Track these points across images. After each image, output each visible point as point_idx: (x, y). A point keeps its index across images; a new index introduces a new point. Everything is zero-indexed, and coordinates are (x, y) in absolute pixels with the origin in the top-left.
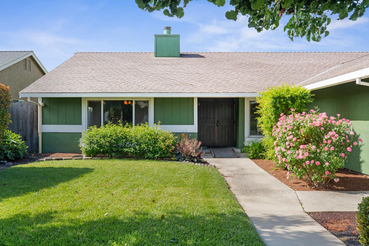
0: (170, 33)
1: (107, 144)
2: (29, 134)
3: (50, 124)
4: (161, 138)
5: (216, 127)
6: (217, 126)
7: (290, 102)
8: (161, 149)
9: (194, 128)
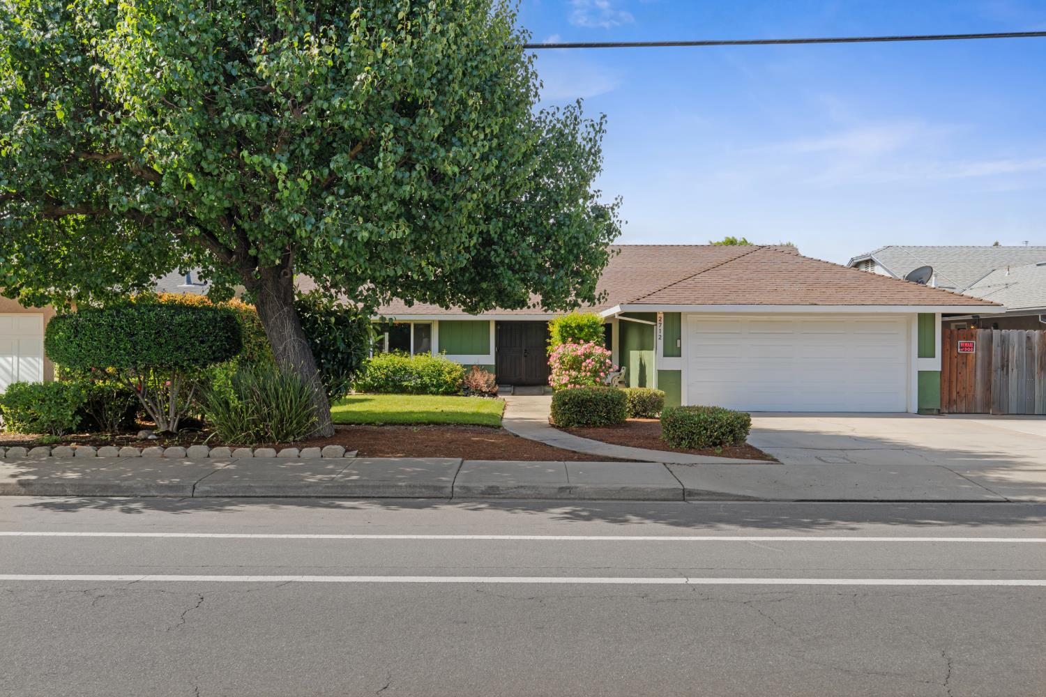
1: (383, 376)
4: (447, 369)
5: (523, 359)
6: (526, 356)
7: (576, 331)
8: (446, 382)
9: (490, 359)
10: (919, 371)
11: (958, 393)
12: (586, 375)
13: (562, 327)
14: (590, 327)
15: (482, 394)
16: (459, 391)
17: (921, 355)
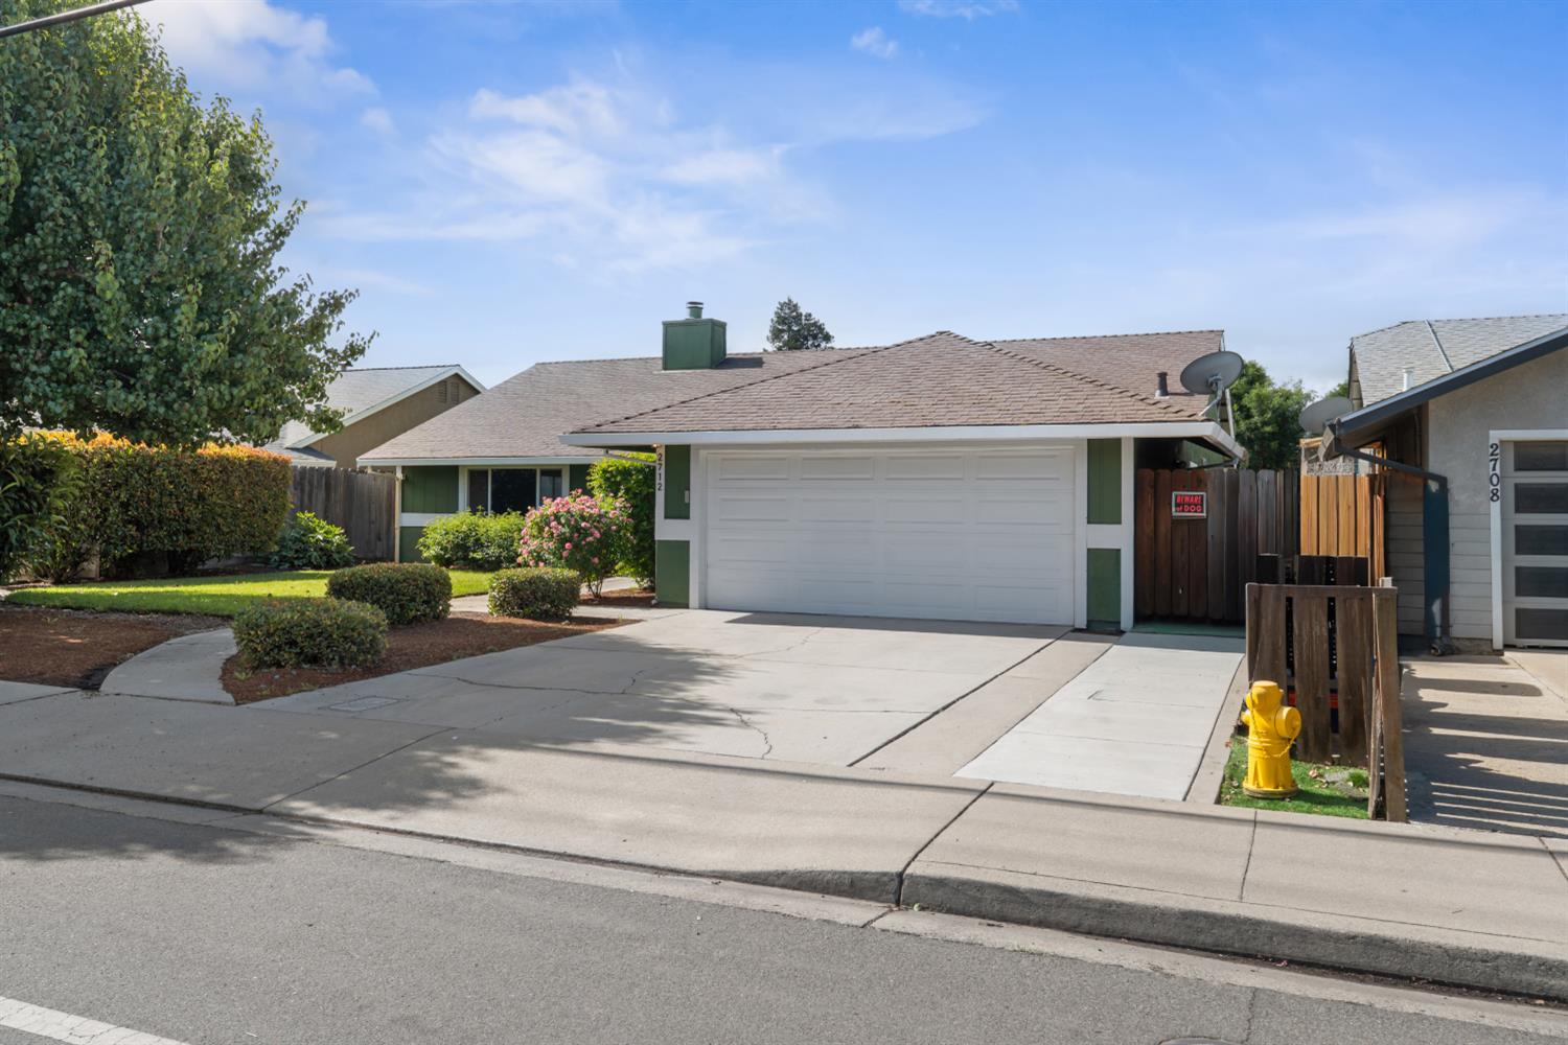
0: (699, 316)
2: (384, 531)
3: (413, 511)
10: (1089, 550)
17: (1092, 519)
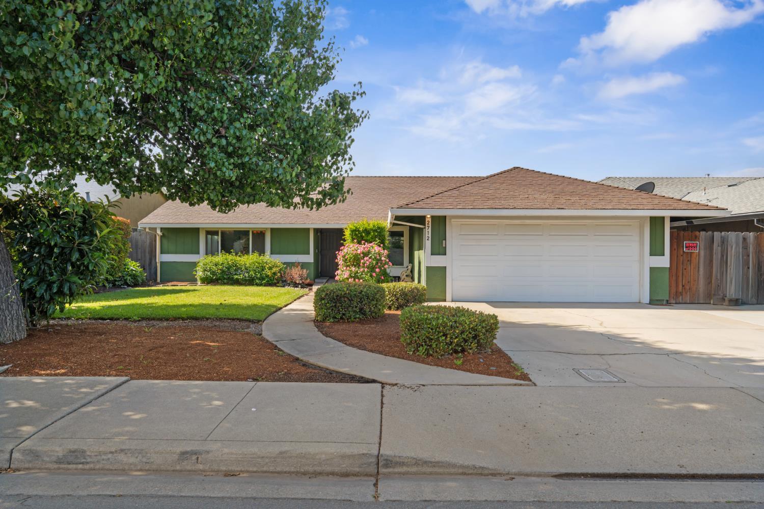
2: (147, 262)
3: (168, 253)
4: (268, 266)
7: (363, 234)
8: (267, 276)
9: (310, 258)
10: (650, 268)
11: (683, 286)
12: (364, 271)
13: (352, 231)
14: (375, 231)
15: (296, 285)
16: (278, 282)
17: (652, 254)
